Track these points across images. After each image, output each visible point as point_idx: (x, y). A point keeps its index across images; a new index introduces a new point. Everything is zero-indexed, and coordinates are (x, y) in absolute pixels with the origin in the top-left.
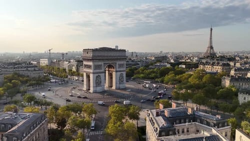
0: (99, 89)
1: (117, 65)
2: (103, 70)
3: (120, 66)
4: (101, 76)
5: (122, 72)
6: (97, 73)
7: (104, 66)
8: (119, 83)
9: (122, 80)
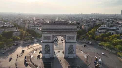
1: (67, 37)
2: (51, 41)
3: (70, 38)
4: (50, 45)
5: (72, 44)
6: (46, 42)
7: (53, 37)
8: (68, 53)
9: (71, 50)
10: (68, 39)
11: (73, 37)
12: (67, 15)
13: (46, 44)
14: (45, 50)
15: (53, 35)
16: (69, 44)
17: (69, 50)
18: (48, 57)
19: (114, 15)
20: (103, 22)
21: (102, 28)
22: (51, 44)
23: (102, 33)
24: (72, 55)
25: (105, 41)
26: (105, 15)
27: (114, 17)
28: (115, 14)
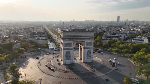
0: (68, 62)
1: (85, 43)
2: (72, 47)
3: (88, 44)
4: (70, 52)
5: (90, 49)
6: (67, 49)
7: (73, 44)
8: (87, 58)
9: (89, 55)
10: (87, 45)
11: (90, 43)
12: (64, 23)
13: (67, 51)
14: (66, 57)
15: (73, 42)
16: (87, 50)
17: (87, 55)
18: (69, 63)
19: (110, 21)
20: (103, 30)
21: (107, 36)
22: (72, 50)
23: (108, 40)
24: (90, 59)
25: (113, 47)
26: (100, 22)
27: (111, 25)
28: (112, 21)
